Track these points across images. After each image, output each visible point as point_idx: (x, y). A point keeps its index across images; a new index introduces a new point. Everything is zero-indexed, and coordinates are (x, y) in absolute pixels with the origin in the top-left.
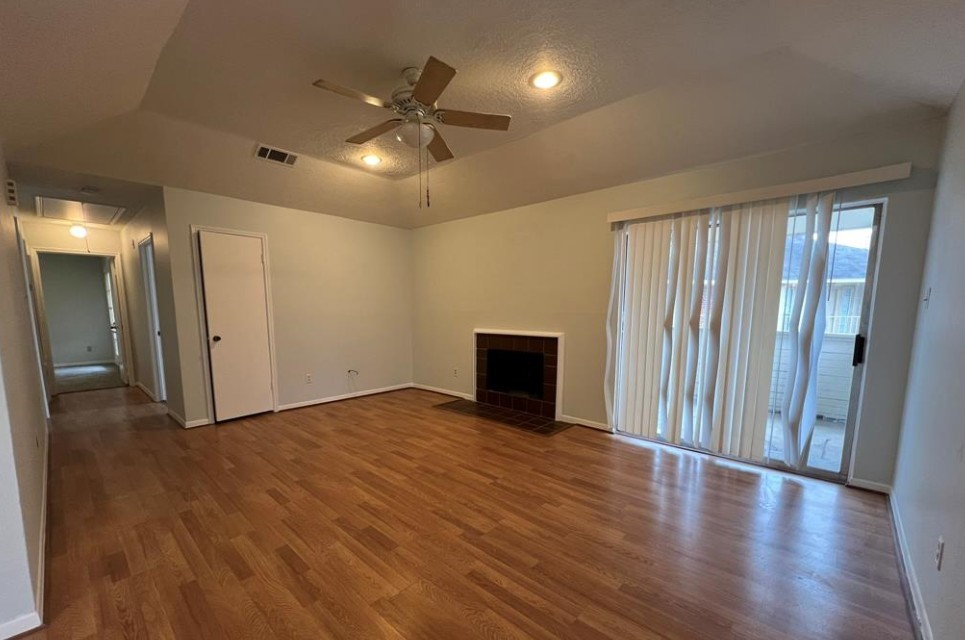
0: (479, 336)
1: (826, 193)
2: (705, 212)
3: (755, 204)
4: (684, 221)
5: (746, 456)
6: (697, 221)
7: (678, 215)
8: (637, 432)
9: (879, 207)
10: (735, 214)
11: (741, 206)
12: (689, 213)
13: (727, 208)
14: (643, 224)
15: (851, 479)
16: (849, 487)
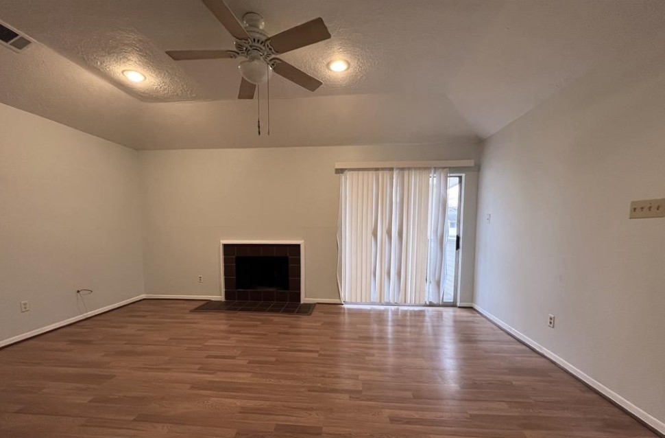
0: (225, 246)
1: (444, 168)
2: (391, 169)
3: (415, 169)
4: (380, 173)
5: (417, 302)
6: (387, 174)
7: (377, 169)
8: (359, 301)
9: (460, 178)
10: (406, 173)
11: (409, 169)
12: (383, 169)
13: (402, 169)
14: (356, 172)
15: (458, 304)
16: (459, 307)
